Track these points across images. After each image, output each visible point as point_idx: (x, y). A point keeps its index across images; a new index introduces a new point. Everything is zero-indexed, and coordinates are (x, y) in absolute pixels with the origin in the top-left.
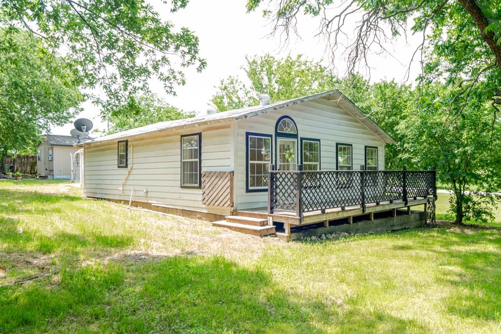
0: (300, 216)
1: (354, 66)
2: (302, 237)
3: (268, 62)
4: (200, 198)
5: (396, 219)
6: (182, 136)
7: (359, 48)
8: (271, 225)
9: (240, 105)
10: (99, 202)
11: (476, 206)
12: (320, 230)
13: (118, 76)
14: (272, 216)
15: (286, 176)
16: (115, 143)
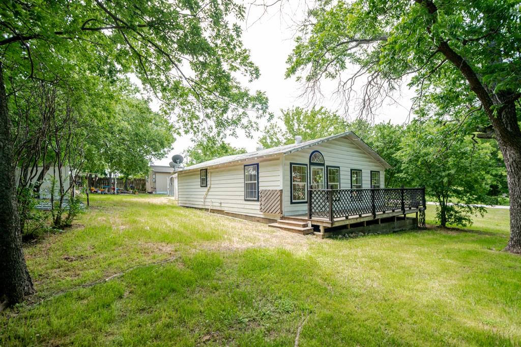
0: (332, 221)
1: (362, 114)
2: (332, 236)
3: (298, 112)
4: (259, 208)
5: (396, 223)
6: (245, 166)
7: (366, 104)
8: (310, 227)
9: (278, 143)
10: (189, 209)
11: (457, 215)
12: (344, 231)
13: (214, 127)
14: (311, 221)
15: (317, 193)
16: (198, 171)
